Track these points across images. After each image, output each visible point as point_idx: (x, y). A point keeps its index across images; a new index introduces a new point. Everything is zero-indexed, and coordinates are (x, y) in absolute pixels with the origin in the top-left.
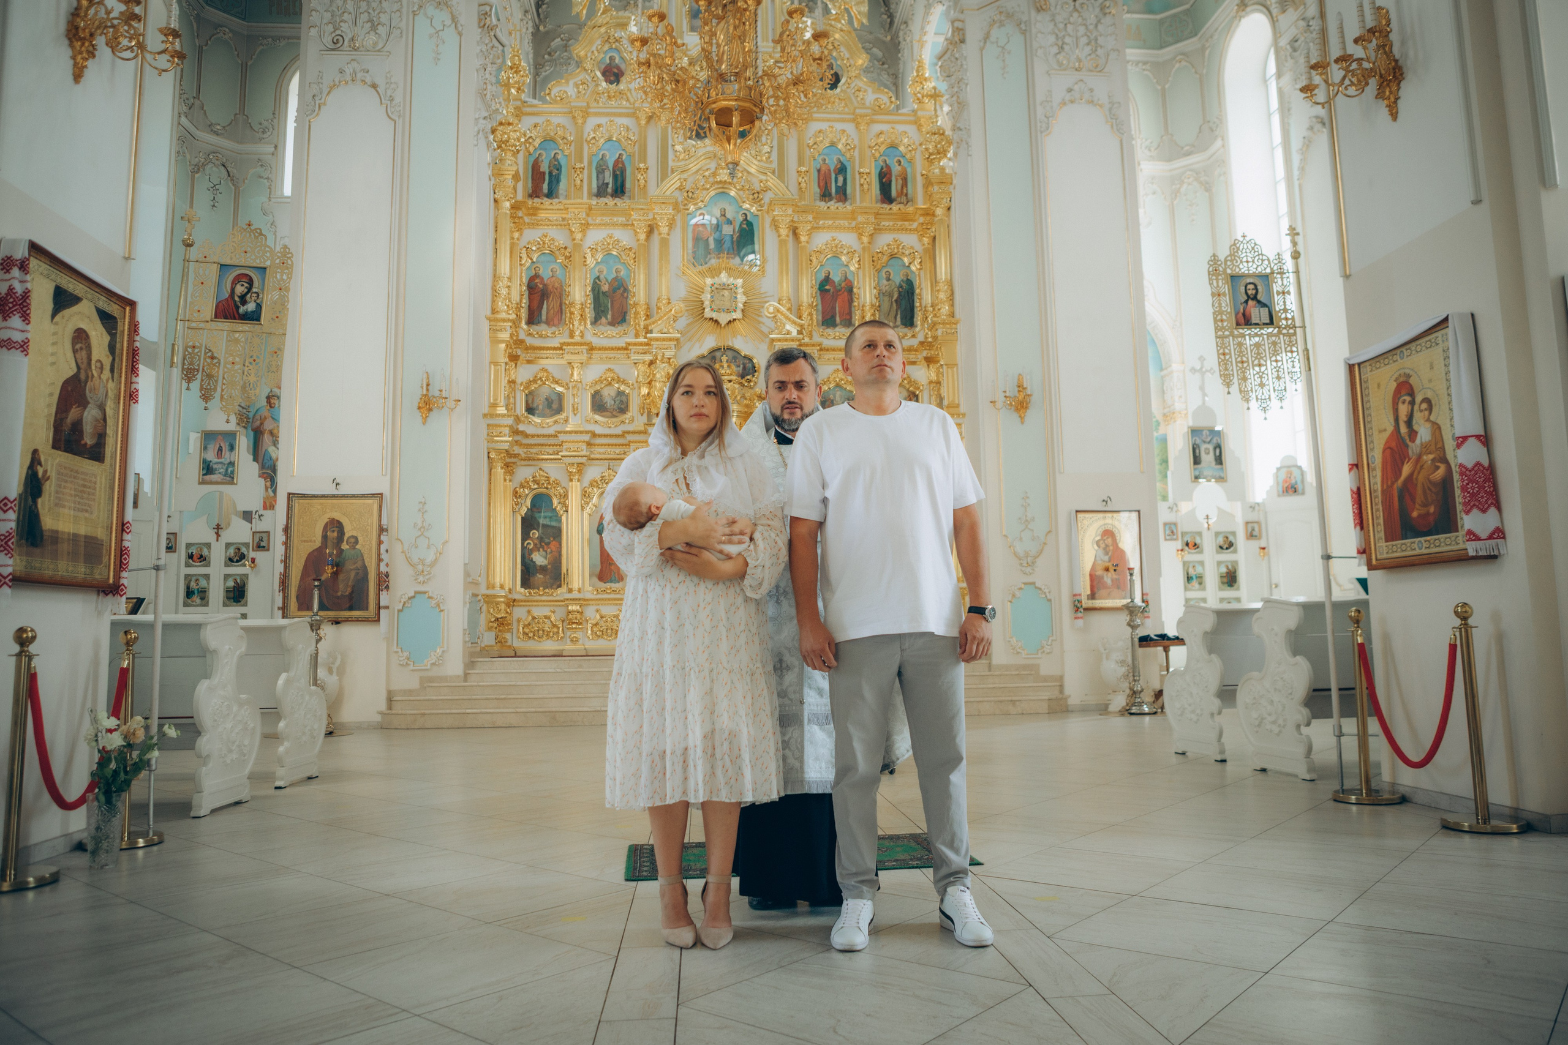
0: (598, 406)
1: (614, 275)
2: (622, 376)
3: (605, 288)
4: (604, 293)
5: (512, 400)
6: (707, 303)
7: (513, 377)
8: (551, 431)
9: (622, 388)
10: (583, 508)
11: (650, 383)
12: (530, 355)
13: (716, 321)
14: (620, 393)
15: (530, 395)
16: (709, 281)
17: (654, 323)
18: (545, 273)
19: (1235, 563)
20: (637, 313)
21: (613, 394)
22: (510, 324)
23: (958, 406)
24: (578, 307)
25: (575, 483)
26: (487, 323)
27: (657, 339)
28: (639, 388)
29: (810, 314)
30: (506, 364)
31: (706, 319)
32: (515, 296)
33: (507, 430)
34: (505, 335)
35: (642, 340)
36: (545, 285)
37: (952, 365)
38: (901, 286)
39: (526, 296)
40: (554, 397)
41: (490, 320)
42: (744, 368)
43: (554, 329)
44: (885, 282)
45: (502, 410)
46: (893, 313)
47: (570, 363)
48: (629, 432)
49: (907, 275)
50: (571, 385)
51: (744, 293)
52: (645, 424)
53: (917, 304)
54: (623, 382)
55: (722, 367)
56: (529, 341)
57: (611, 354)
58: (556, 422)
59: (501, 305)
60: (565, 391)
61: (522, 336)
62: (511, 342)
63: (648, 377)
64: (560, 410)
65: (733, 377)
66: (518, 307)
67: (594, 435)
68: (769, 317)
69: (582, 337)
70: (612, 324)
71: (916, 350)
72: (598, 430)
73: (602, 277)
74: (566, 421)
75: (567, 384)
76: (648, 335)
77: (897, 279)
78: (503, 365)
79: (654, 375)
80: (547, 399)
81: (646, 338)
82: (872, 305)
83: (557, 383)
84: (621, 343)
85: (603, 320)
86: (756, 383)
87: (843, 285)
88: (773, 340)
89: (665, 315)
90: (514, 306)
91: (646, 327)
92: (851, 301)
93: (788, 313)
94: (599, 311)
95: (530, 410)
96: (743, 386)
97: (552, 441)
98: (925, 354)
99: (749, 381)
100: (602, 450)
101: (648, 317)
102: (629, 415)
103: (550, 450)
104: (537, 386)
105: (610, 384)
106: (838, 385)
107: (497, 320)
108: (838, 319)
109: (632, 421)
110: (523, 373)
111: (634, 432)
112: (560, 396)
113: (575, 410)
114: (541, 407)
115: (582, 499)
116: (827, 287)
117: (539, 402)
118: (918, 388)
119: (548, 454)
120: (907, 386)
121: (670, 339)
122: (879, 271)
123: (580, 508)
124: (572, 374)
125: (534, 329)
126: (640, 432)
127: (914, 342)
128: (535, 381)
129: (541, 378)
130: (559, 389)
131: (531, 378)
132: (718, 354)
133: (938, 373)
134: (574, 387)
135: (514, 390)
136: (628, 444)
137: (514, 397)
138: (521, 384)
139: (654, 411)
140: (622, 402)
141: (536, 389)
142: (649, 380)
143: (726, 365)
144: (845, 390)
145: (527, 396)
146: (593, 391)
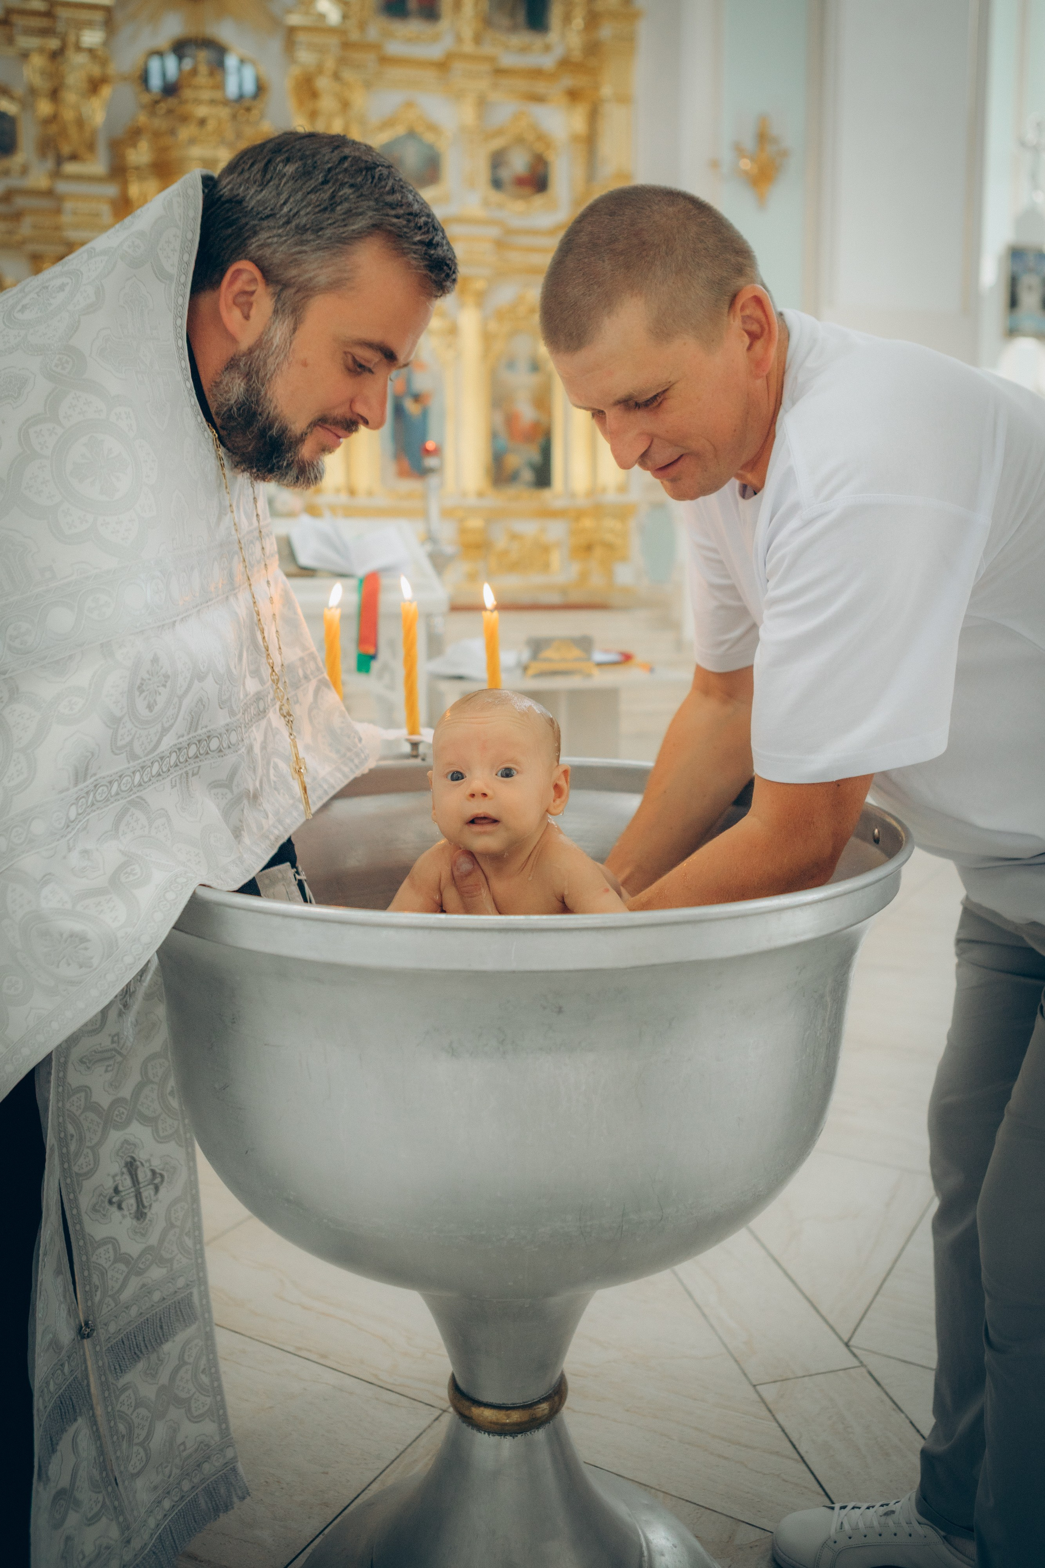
2: (2, 77)
9: (4, 105)
23: (631, 176)
37: (624, 99)
46: (509, 4)
48: (18, 193)
54: (6, 93)
55: (196, 71)
65: (219, 95)
71: (551, 75)
86: (261, 114)
88: (292, 30)
96: (239, 115)
98: (567, 82)
99: (249, 109)
102: (15, 161)
106: (411, 134)
108: (412, 4)
109: (23, 170)
111: (29, 193)
118: (548, 147)
120: (531, 143)
121: (93, 7)
126: (39, 193)
127: (548, 60)
132: (188, 51)
133: (593, 119)
136: (18, 215)
139: (66, 150)
140: (2, 133)
142: (52, 86)
143: (203, 69)
144: (422, 141)
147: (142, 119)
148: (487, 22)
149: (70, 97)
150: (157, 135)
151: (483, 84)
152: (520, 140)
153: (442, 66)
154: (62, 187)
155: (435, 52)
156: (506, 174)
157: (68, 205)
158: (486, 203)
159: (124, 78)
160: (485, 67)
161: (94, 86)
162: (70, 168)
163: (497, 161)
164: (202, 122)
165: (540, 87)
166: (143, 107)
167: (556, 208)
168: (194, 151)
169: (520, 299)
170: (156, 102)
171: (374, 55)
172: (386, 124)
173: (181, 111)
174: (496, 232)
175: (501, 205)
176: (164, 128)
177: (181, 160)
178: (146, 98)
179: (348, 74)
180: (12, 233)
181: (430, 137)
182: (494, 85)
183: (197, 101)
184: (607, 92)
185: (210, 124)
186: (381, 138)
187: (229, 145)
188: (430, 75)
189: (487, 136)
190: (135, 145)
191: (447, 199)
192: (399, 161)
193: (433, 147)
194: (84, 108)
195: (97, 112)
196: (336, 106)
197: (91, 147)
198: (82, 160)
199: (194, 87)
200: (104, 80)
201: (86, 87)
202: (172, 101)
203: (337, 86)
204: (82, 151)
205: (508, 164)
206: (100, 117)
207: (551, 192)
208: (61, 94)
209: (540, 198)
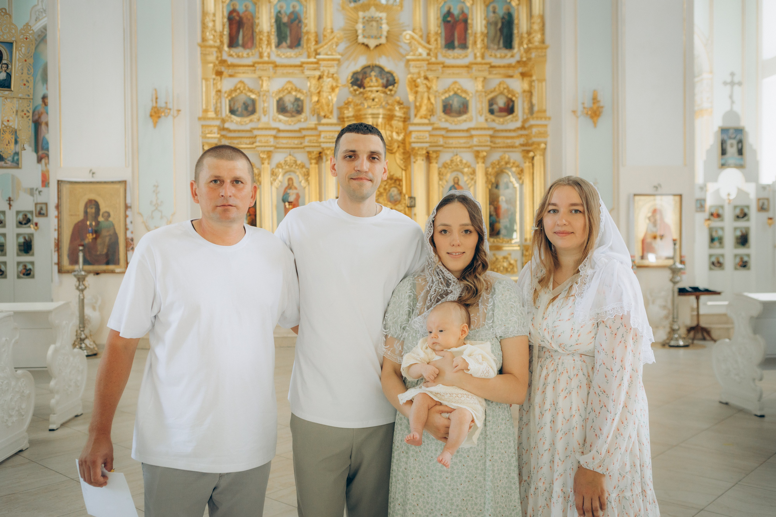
0: (282, 109)
1: (291, 10)
2: (298, 87)
3: (285, 20)
4: (284, 24)
5: (219, 105)
6: (360, 32)
7: (219, 88)
8: (248, 127)
9: (299, 96)
10: (272, 184)
11: (319, 93)
12: (231, 71)
13: (367, 46)
14: (297, 100)
15: (232, 101)
16: (361, 14)
17: (321, 47)
18: (241, 8)
19: (748, 229)
20: (308, 40)
21: (292, 99)
22: (215, 50)
23: (545, 111)
24: (266, 34)
25: (266, 165)
26: (199, 49)
27: (324, 60)
28: (311, 96)
29: (436, 40)
30: (214, 79)
31: (359, 44)
32: (219, 27)
33: (215, 130)
34: (212, 58)
35: (312, 60)
36: (241, 18)
37: (542, 80)
38: (503, 18)
39: (227, 26)
40: (250, 102)
41: (201, 46)
42: (388, 81)
43: (248, 51)
44: (491, 15)
45: (211, 114)
46: (497, 40)
47: (260, 77)
48: (304, 129)
49: (508, 9)
50: (262, 93)
51: (388, 24)
52: (316, 124)
53: (515, 31)
54: (300, 91)
55: (371, 80)
56: (230, 60)
57: (290, 70)
58: (251, 121)
59: (209, 35)
60: (257, 98)
61: (225, 57)
62: (217, 62)
63: (318, 88)
64: (253, 112)
65: (380, 88)
66: (221, 36)
67: (279, 130)
68: (405, 43)
69: (269, 56)
70: (291, 47)
71: (514, 67)
72: (282, 127)
73: (282, 12)
74: (259, 120)
75: (259, 93)
76: (318, 57)
77: (501, 12)
78: (212, 81)
79: (322, 87)
80: (244, 104)
81: (315, 58)
82: (482, 33)
83: (251, 91)
84: (297, 61)
85: (284, 44)
86: (396, 92)
87: (461, 17)
88: (408, 61)
89: (329, 41)
90: (218, 34)
91: (316, 50)
92: (466, 29)
93: (420, 40)
94: (281, 38)
95: (232, 111)
96: (386, 94)
97: (248, 134)
98: (521, 70)
99: (391, 90)
100: (284, 141)
101: (317, 42)
102: (303, 116)
103: (248, 141)
104: (237, 94)
105: (289, 92)
106: (456, 94)
107: (206, 47)
108: (456, 43)
109: (306, 120)
110: (227, 84)
111: (308, 129)
112: (254, 101)
113: (265, 112)
114: (240, 109)
115: (271, 177)
116: (449, 19)
117: (239, 106)
118: (514, 95)
119: (246, 144)
120: (506, 94)
121: (333, 60)
122: (487, 6)
123: (270, 183)
124: (262, 85)
125: (234, 51)
126: (312, 129)
127: (513, 61)
128: (235, 90)
129: (239, 88)
130: (253, 96)
131: (233, 88)
132: (368, 70)
133: (531, 85)
134: (264, 95)
135: (220, 97)
136: (304, 137)
137: (221, 103)
138: (226, 92)
139: (322, 114)
140: (298, 106)
141: (236, 96)
142: (318, 91)
143: (374, 79)
144: (461, 96)
145: (230, 101)
146: (277, 98)
147: (351, 98)
148: (487, 48)
149: (324, 94)
150: (357, 105)
151: (486, 74)
152: (502, 93)
153: (468, 67)
154: (320, 128)
155: (465, 61)
156: (495, 107)
157: (323, 135)
158: (487, 120)
159: (344, 86)
160: (486, 67)
161: (333, 89)
162: (324, 121)
163: (492, 102)
164: (373, 100)
165: (510, 72)
166: (351, 92)
167: (516, 120)
168: (370, 111)
169: (502, 158)
170: (355, 90)
171: (442, 66)
172: (445, 92)
173: (365, 96)
174: (491, 132)
175: (494, 121)
176: (359, 102)
177: (365, 114)
178: (352, 89)
179: (430, 75)
180: (301, 144)
181: (464, 95)
182: (490, 73)
183: (372, 91)
184: (534, 78)
185: (376, 100)
186: (443, 98)
187: (383, 107)
188: (464, 71)
189: (487, 93)
190: (347, 109)
191: (471, 120)
192: (451, 105)
193: (465, 98)
194: (330, 97)
195: (334, 98)
196: (425, 89)
197: (331, 112)
198: (328, 118)
199: (370, 86)
200: (337, 87)
201: (330, 90)
202: (362, 90)
203: (425, 82)
204: (328, 114)
205: (497, 104)
206: (335, 99)
207: (514, 114)
208: (321, 93)
209: (510, 117)
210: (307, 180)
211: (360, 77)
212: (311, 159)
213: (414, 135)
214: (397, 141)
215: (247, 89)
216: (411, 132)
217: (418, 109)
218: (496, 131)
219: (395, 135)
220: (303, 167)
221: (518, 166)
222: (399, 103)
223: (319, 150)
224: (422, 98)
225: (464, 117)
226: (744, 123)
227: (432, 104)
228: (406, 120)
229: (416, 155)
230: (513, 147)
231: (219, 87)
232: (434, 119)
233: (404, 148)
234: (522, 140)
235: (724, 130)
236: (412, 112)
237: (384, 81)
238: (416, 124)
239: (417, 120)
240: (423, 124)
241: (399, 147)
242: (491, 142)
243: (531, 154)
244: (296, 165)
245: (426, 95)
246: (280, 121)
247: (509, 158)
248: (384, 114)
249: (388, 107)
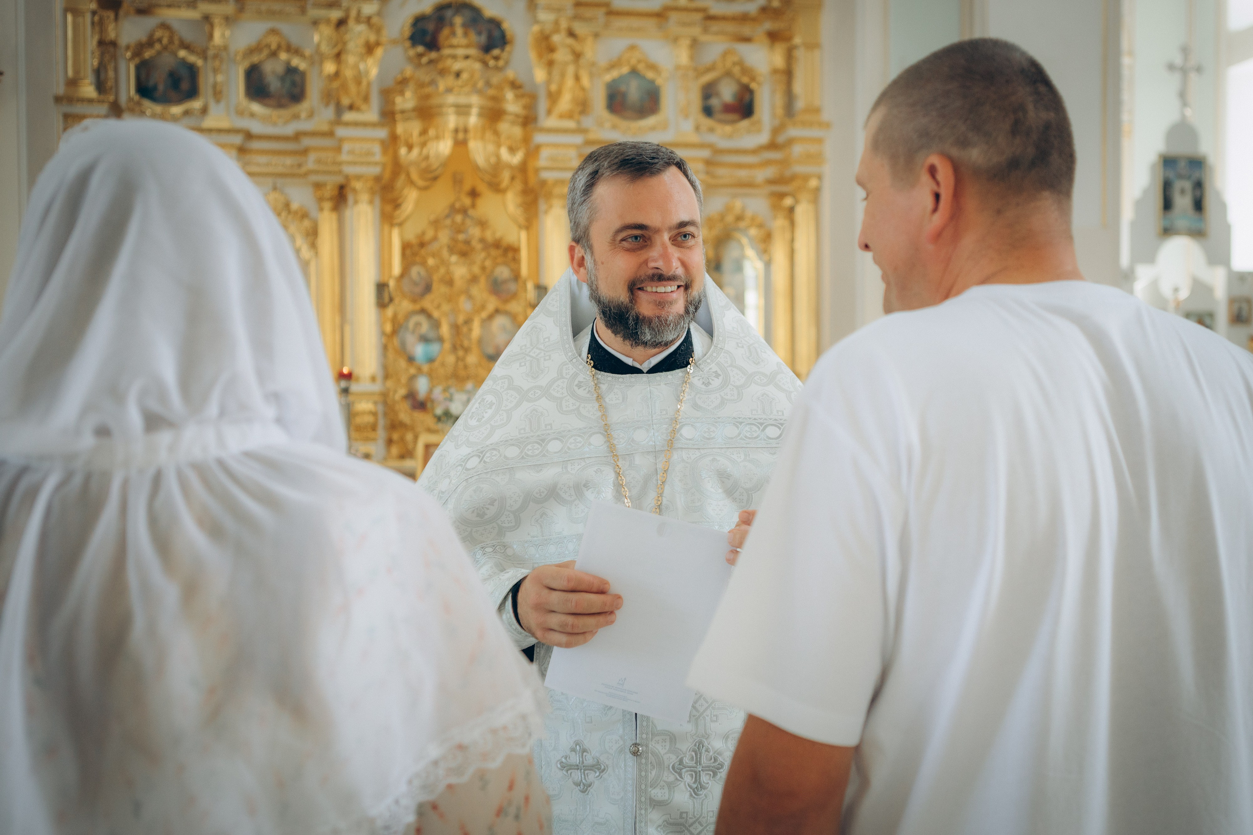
0: (257, 88)
2: (295, 40)
5: (109, 72)
9: (296, 62)
11: (338, 56)
14: (291, 71)
15: (144, 68)
21: (280, 69)
23: (819, 110)
28: (321, 63)
30: (94, 13)
37: (813, 45)
40: (183, 72)
42: (490, 37)
45: (87, 92)
47: (207, 18)
48: (305, 134)
50: (211, 53)
52: (331, 124)
54: (297, 52)
55: (453, 33)
57: (276, 6)
58: (187, 113)
60: (200, 62)
63: (335, 45)
64: (193, 92)
65: (472, 52)
67: (249, 136)
71: (754, 20)
72: (256, 127)
74: (204, 111)
75: (204, 51)
78: (90, 16)
79: (345, 43)
80: (172, 75)
83: (187, 47)
86: (507, 63)
95: (144, 91)
96: (487, 64)
98: (768, 25)
99: (497, 58)
100: (262, 159)
102: (304, 107)
104: (153, 52)
105: (274, 54)
106: (634, 72)
109: (311, 115)
110: (131, 30)
111: (313, 134)
112: (192, 71)
113: (218, 94)
114: (161, 87)
117: (159, 79)
118: (753, 79)
120: (738, 76)
124: (211, 36)
126: (323, 134)
127: (752, 7)
128: (150, 43)
129: (160, 40)
130: (192, 59)
131: (144, 39)
132: (449, 13)
133: (789, 56)
134: (216, 56)
135: (114, 57)
136: (305, 152)
137: (116, 70)
138: (128, 48)
139: (346, 101)
140: (294, 84)
141: (152, 58)
142: (336, 51)
143: (459, 31)
144: (643, 78)
145: (138, 68)
146: (246, 64)
147: (409, 71)
149: (351, 59)
150: (421, 85)
151: (696, 31)
152: (728, 74)
153: (660, 16)
154: (341, 132)
155: (654, 4)
156: (715, 102)
157: (346, 147)
158: (697, 128)
159: (394, 42)
160: (698, 16)
161: (370, 49)
162: (349, 116)
163: (708, 92)
164: (458, 75)
165: (746, 30)
166: (410, 59)
167: (759, 131)
168: (451, 99)
169: (728, 209)
170: (420, 55)
171: (602, 11)
172: (612, 66)
173: (440, 66)
174: (705, 153)
175: (711, 130)
176: (427, 79)
177: (440, 106)
178: (412, 52)
179: (580, 28)
180: (300, 166)
181: (650, 75)
182: (706, 30)
183: (454, 57)
184: (797, 40)
185: (465, 76)
186: (608, 77)
187: (480, 92)
188: (650, 24)
189: (699, 72)
190: (402, 93)
191: (665, 126)
192: (624, 95)
193: (652, 82)
194: (362, 66)
195: (372, 68)
196: (569, 57)
197: (366, 99)
198: (358, 109)
199: (452, 46)
200: (378, 44)
201: (363, 51)
202: (433, 55)
203: (570, 41)
204: (359, 102)
205: (717, 95)
206: (374, 72)
207: (755, 117)
208: (343, 57)
209: (745, 123)
210: (313, 246)
211: (431, 27)
212: (320, 200)
213: (545, 153)
214: (510, 166)
215: (177, 42)
216: (538, 147)
217: (554, 97)
218: (717, 151)
219: (504, 153)
220: (304, 215)
221: (761, 226)
222: (515, 85)
223: (340, 180)
224: (563, 75)
225: (651, 121)
226: (1205, 148)
227: (583, 89)
228: (528, 121)
229: (549, 196)
230: (749, 185)
231: (112, 35)
232: (587, 122)
233: (525, 182)
234: (770, 172)
235: (1168, 162)
236: (543, 105)
237: (483, 39)
238: (550, 131)
239: (551, 122)
240: (565, 131)
241: (513, 178)
242: (707, 173)
243: (788, 202)
244: (289, 212)
245: (571, 70)
246: (252, 115)
247: (743, 209)
248: (482, 108)
249: (491, 92)
